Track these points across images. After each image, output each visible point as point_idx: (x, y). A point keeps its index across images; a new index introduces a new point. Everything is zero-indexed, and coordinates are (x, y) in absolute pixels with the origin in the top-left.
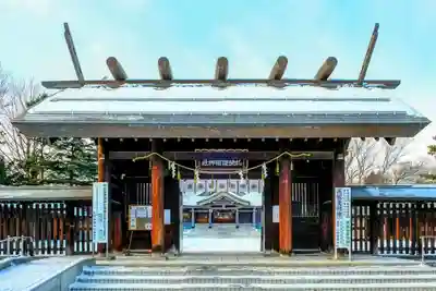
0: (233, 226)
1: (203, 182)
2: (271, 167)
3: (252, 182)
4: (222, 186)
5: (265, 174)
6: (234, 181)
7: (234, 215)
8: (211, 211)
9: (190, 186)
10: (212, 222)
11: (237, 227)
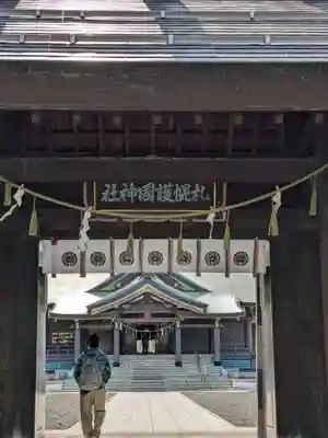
0: (167, 361)
1: (102, 246)
2: (295, 199)
3: (238, 246)
4: (155, 258)
5: (274, 228)
6: (189, 245)
7: (172, 336)
8: (118, 326)
9: (69, 259)
10: (121, 353)
11: (178, 364)
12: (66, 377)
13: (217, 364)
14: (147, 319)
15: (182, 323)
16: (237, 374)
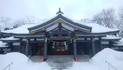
10: (48, 54)
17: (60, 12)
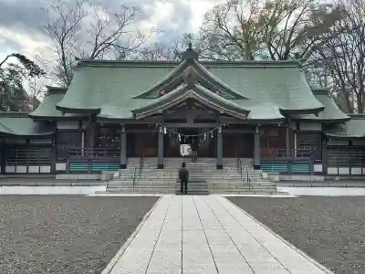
8: (162, 131)
10: (165, 156)
11: (220, 167)
12: (112, 178)
13: (257, 167)
14: (190, 124)
15: (223, 128)
16: (277, 178)
17: (190, 50)
